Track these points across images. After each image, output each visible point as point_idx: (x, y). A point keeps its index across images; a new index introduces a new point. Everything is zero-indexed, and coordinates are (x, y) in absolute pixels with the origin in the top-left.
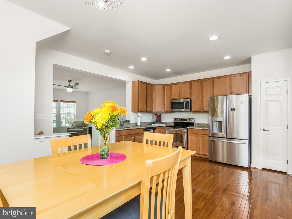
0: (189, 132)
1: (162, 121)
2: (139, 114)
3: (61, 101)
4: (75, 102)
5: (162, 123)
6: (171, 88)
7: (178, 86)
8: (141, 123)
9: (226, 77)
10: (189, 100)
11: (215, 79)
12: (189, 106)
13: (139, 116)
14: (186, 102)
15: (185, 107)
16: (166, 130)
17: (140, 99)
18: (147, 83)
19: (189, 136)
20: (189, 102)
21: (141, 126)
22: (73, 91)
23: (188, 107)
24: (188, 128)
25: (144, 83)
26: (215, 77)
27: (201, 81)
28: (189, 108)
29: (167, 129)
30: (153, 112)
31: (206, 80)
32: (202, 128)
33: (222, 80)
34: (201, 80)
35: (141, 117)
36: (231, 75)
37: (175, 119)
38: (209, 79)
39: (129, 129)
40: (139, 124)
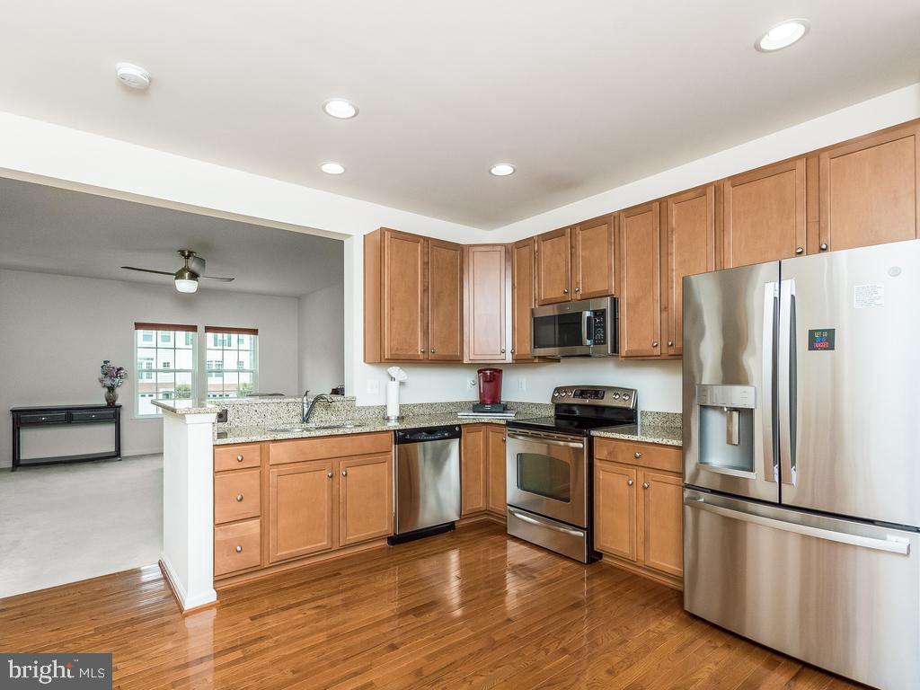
0: (600, 453)
1: (506, 397)
2: (395, 370)
3: (208, 329)
4: (255, 332)
5: (505, 408)
6: (536, 257)
7: (564, 243)
8: (401, 407)
9: (790, 165)
10: (606, 304)
11: (728, 188)
12: (605, 329)
13: (393, 379)
14: (595, 312)
15: (589, 338)
16: (508, 439)
17: (392, 309)
18: (426, 239)
19: (601, 476)
20: (603, 312)
21: (400, 419)
22: (199, 289)
23: (600, 335)
24: (594, 433)
25: (415, 238)
26: (729, 178)
27: (661, 206)
28: (605, 343)
29: (512, 436)
30: (466, 361)
31: (684, 196)
32: (656, 441)
33: (768, 184)
34: (663, 202)
35: (402, 383)
36: (817, 154)
37: (558, 390)
38: (701, 191)
39: (341, 432)
40: (393, 412)
